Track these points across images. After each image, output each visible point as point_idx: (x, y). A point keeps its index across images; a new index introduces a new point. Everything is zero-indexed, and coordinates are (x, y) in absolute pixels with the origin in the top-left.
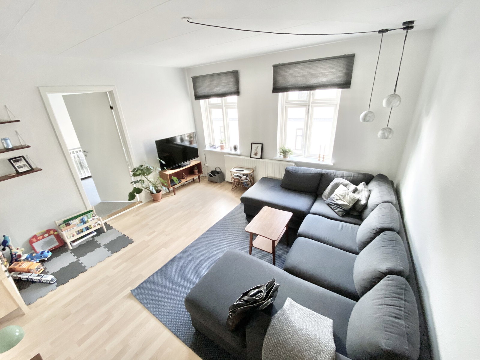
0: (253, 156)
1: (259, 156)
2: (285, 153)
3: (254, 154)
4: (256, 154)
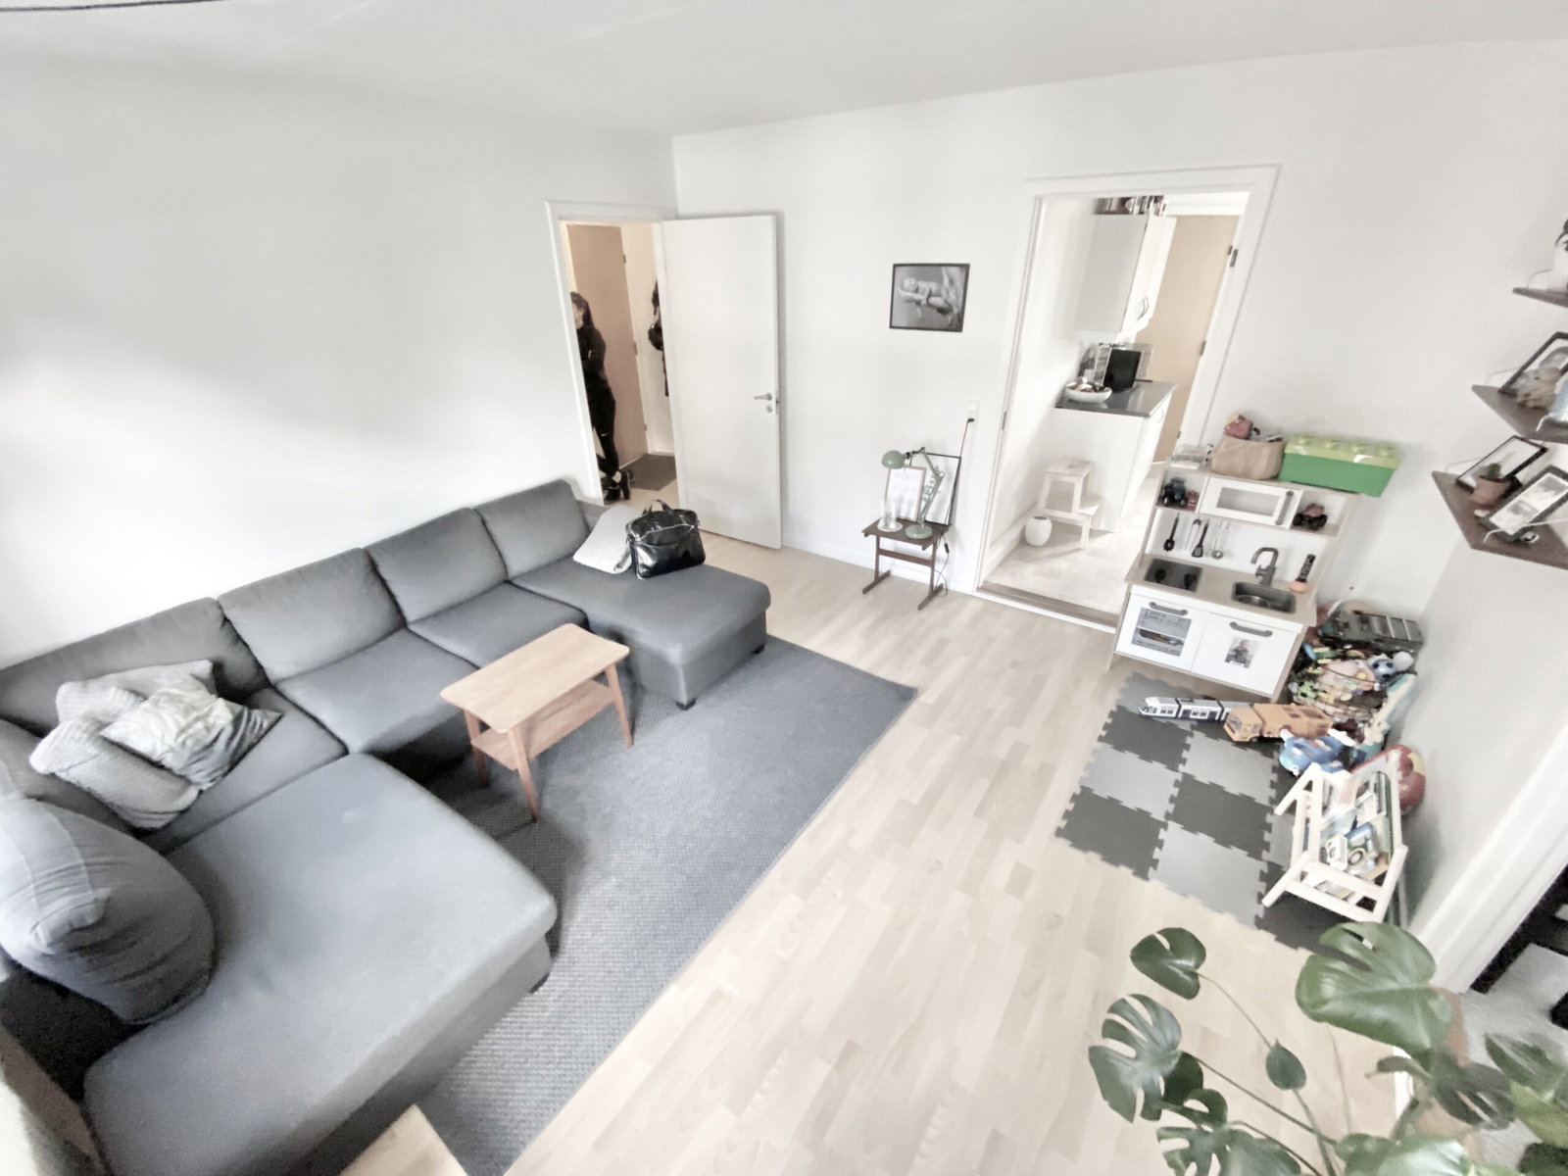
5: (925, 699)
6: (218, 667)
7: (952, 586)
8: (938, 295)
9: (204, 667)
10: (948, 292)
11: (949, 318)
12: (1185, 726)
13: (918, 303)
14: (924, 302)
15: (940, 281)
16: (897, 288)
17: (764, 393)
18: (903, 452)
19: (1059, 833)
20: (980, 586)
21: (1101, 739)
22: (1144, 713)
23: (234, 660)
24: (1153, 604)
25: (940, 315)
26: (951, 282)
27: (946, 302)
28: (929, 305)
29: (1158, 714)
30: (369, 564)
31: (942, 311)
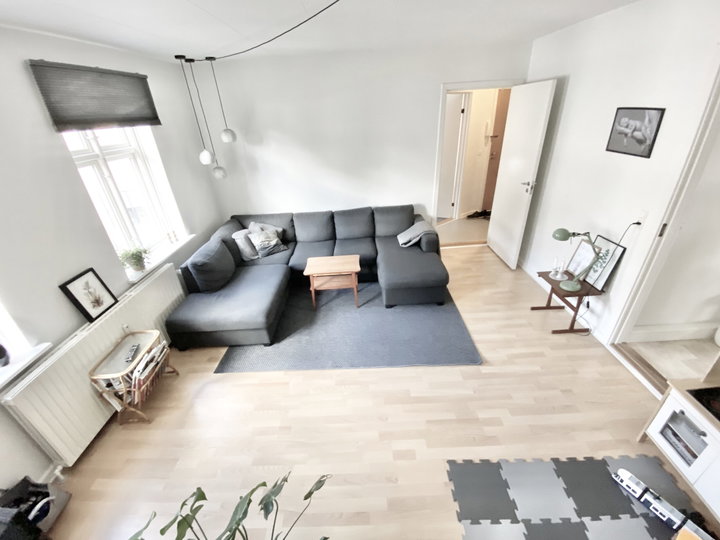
0: (93, 312)
1: (108, 300)
2: (138, 259)
3: (94, 306)
4: (97, 302)
5: (483, 369)
6: (284, 231)
7: (596, 334)
8: (640, 130)
9: (280, 230)
10: (646, 128)
11: (643, 147)
12: (638, 508)
13: (626, 135)
14: (629, 135)
15: (642, 120)
16: (616, 124)
17: (526, 182)
18: (571, 231)
19: (451, 463)
20: (616, 343)
21: (556, 461)
22: (613, 476)
23: (290, 232)
24: (683, 413)
25: (637, 145)
26: (650, 121)
27: (643, 135)
28: (633, 137)
29: (624, 484)
30: (332, 216)
31: (640, 142)
